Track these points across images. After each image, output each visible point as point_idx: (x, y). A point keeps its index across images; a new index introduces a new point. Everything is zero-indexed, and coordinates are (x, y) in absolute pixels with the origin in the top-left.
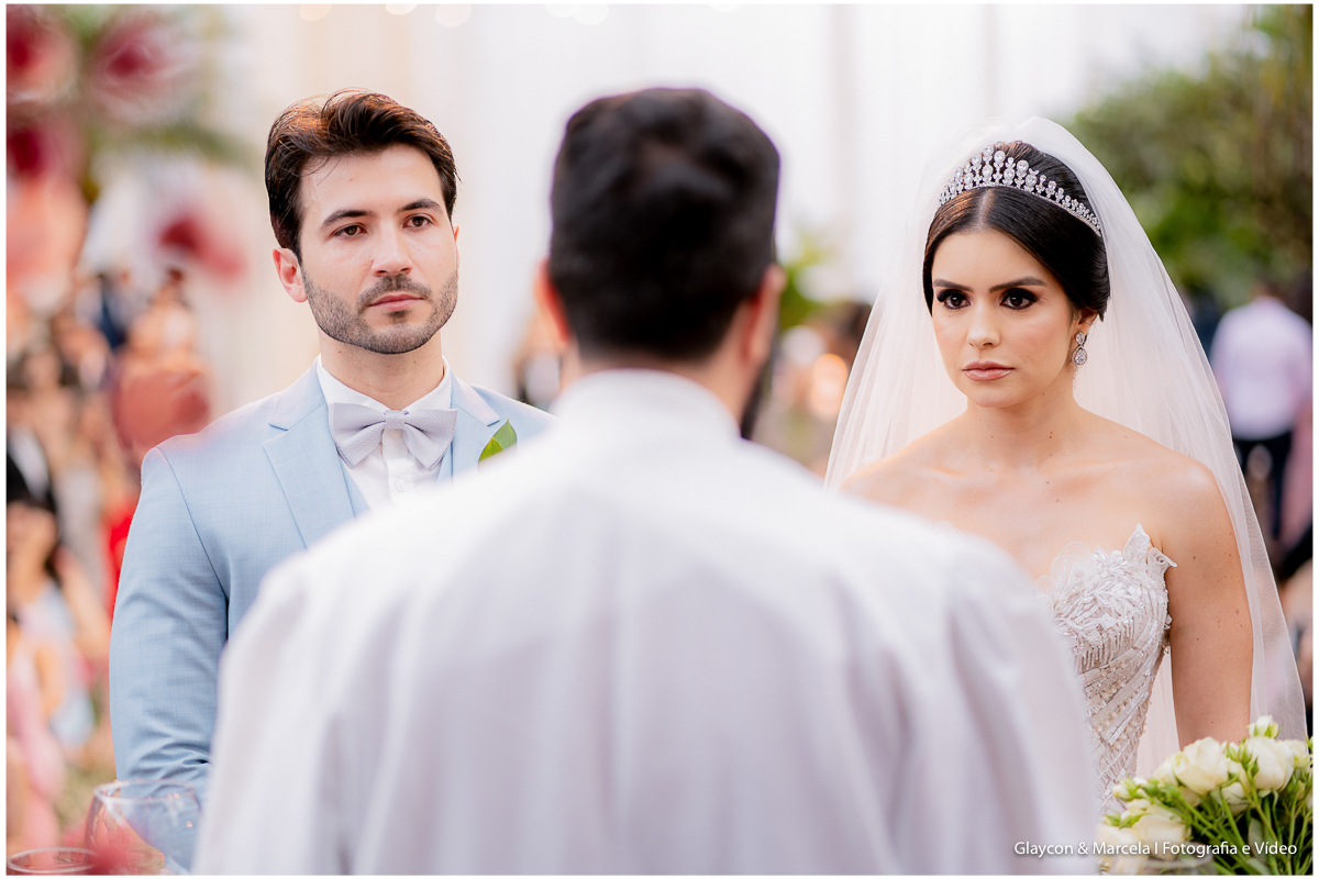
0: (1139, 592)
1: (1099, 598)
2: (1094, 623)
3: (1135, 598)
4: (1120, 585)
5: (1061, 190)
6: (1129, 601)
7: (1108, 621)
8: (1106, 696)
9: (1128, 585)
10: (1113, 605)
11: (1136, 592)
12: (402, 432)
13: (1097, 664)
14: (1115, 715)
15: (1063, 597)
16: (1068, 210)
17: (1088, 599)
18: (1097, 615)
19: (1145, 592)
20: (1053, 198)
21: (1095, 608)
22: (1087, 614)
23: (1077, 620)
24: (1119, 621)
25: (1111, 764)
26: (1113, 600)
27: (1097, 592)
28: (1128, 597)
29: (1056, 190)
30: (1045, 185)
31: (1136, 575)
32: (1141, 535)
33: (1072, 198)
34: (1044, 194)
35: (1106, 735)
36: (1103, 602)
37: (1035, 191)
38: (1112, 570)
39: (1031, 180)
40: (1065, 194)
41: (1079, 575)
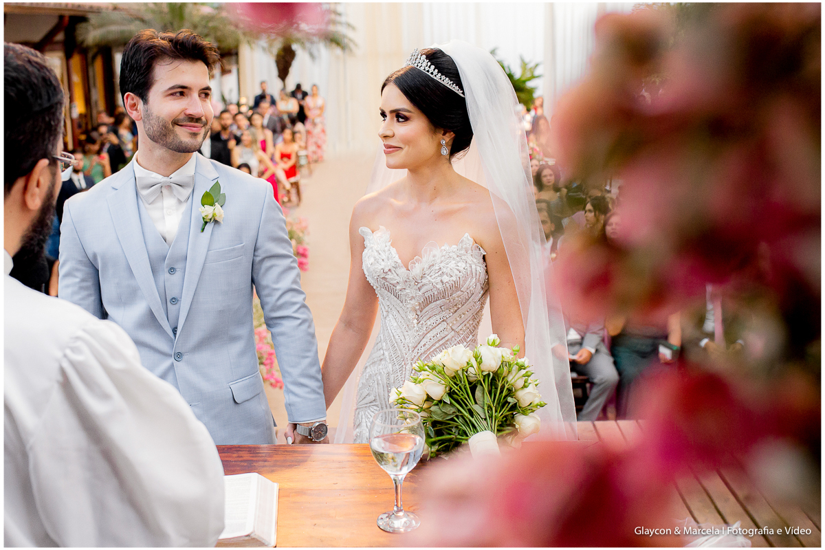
0: (464, 265)
1: (442, 268)
2: (439, 279)
3: (461, 269)
4: (454, 262)
5: (436, 70)
6: (458, 270)
7: (446, 279)
8: (452, 311)
9: (458, 262)
10: (448, 271)
11: (462, 265)
12: (169, 187)
13: (444, 297)
14: (458, 319)
15: (426, 266)
16: (439, 81)
17: (437, 268)
18: (441, 275)
19: (468, 265)
20: (432, 73)
21: (440, 272)
22: (437, 275)
23: (433, 277)
24: (451, 279)
25: (458, 340)
26: (448, 269)
27: (442, 265)
28: (457, 268)
29: (434, 70)
30: (430, 67)
31: (463, 257)
32: (468, 239)
33: (442, 75)
34: (428, 71)
35: (454, 328)
36: (444, 270)
37: (425, 69)
38: (450, 254)
39: (424, 64)
40: (438, 72)
41: (434, 256)
